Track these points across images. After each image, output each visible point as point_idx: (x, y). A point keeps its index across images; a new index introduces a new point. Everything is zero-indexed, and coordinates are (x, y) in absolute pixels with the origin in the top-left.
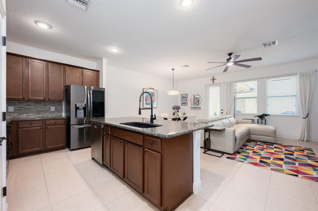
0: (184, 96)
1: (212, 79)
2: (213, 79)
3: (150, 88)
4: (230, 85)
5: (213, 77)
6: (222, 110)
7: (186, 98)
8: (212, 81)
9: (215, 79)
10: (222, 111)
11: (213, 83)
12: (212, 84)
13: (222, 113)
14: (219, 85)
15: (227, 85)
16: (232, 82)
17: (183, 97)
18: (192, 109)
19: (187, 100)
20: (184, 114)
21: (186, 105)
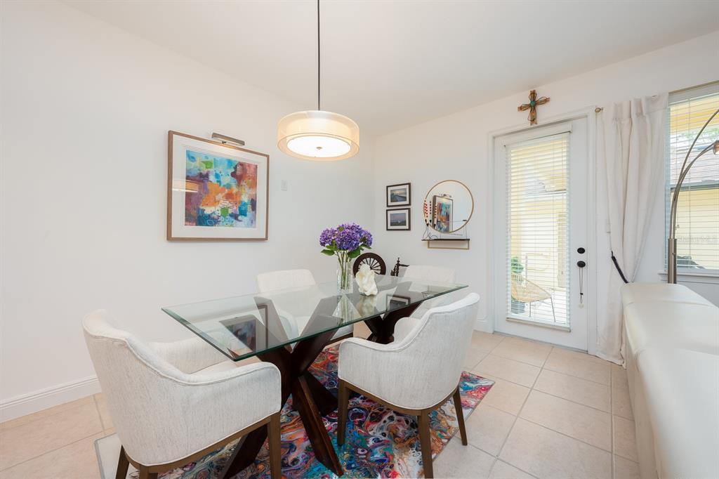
0: (397, 192)
1: (528, 102)
2: (534, 104)
3: (215, 135)
4: (640, 114)
5: (533, 94)
6: (581, 251)
7: (405, 199)
8: (528, 111)
9: (546, 100)
10: (582, 257)
11: (533, 120)
12: (528, 125)
13: (581, 264)
14: (564, 125)
15: (617, 119)
16: (652, 100)
17: (394, 198)
18: (429, 247)
19: (409, 209)
20: (398, 265)
21: (407, 227)
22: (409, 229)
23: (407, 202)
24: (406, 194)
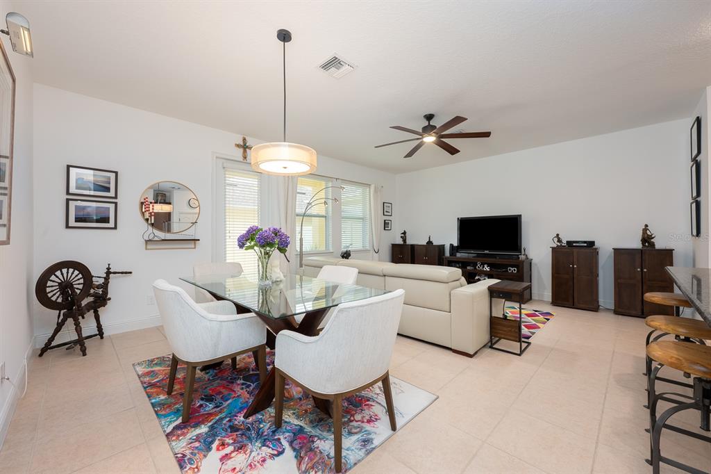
0: (90, 179)
1: (242, 144)
2: (245, 147)
7: (107, 189)
8: (242, 149)
11: (245, 158)
12: (241, 159)
18: (146, 249)
19: (116, 203)
20: (108, 273)
21: (111, 224)
22: (115, 228)
23: (112, 194)
24: (109, 183)
